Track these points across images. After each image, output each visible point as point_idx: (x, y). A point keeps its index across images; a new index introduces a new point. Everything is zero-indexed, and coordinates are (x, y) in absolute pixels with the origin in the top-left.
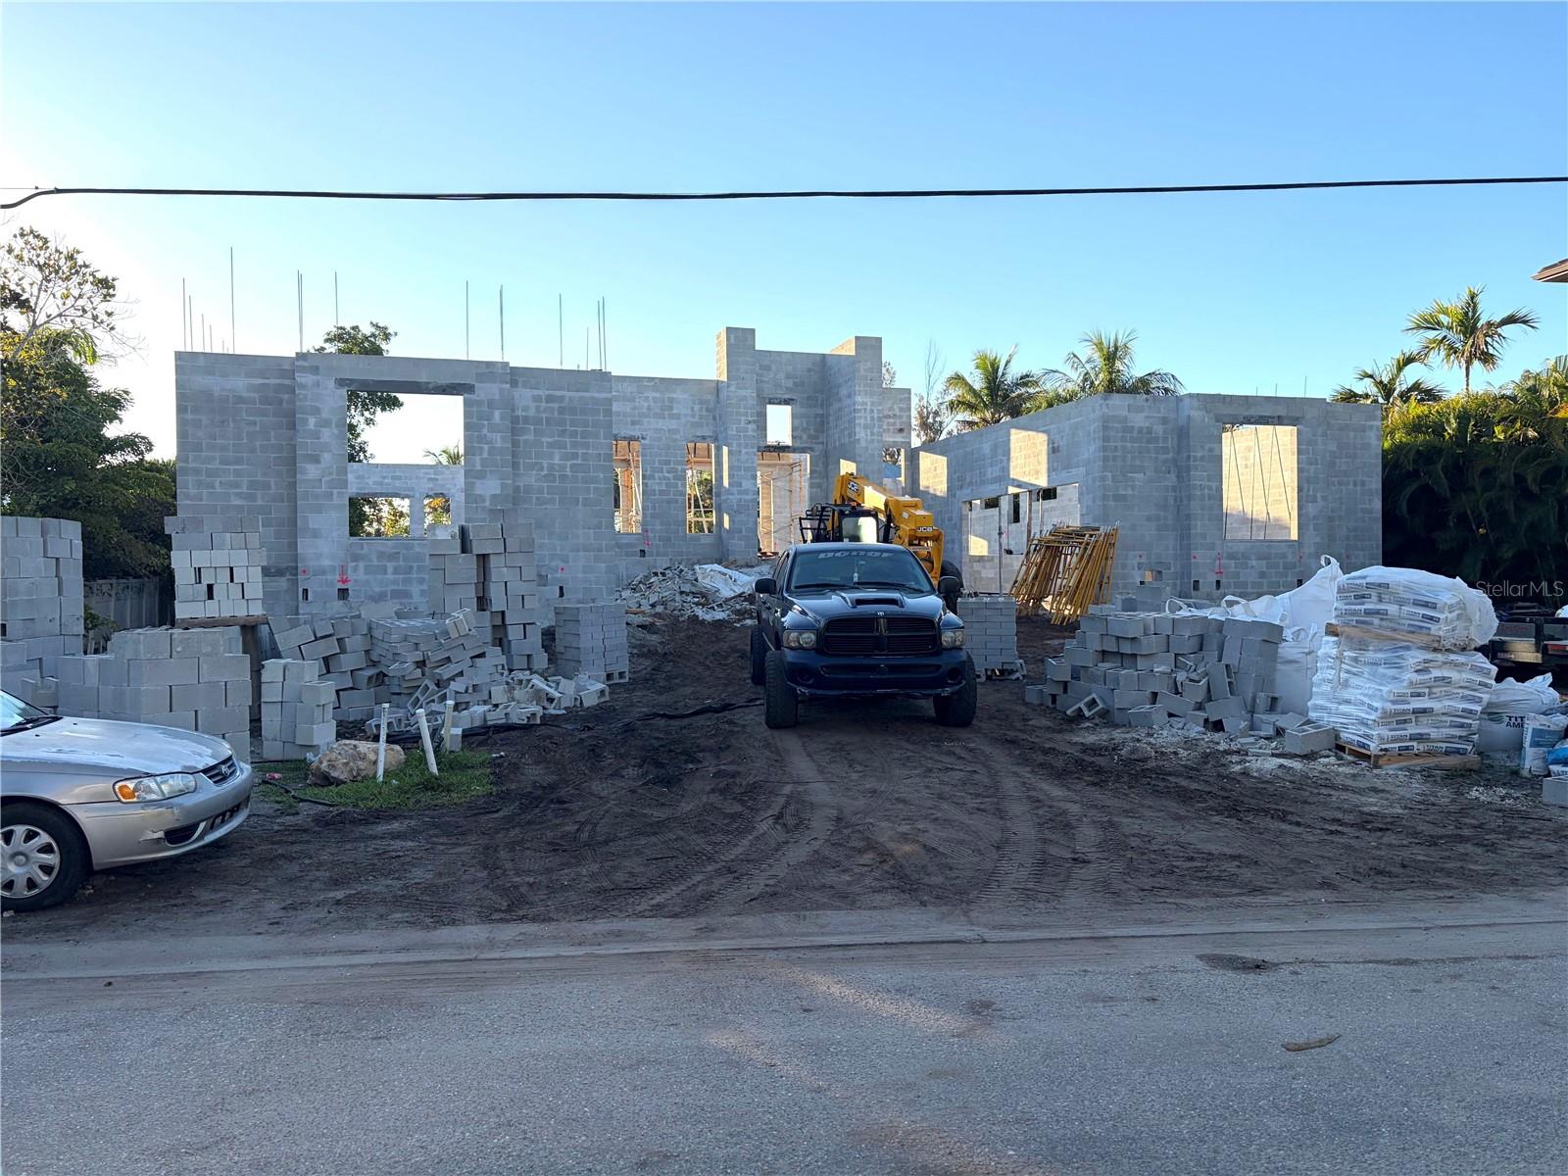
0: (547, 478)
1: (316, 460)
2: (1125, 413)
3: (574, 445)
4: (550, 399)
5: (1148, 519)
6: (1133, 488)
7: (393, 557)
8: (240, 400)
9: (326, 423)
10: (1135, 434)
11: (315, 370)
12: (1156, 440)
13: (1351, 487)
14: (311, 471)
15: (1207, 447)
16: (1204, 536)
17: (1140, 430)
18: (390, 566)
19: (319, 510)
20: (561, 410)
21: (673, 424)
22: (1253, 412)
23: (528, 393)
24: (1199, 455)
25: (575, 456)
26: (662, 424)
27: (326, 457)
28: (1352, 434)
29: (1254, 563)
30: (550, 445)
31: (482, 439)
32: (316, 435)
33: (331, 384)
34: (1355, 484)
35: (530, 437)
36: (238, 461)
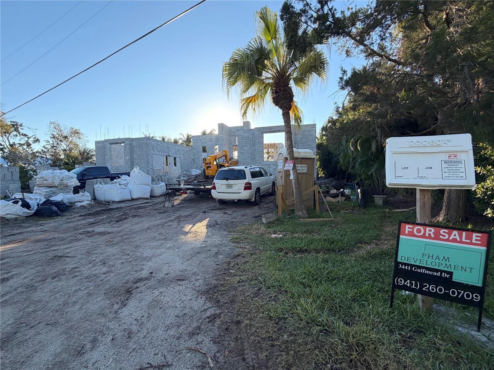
0: (138, 156)
1: (107, 155)
2: (242, 134)
3: (141, 150)
4: (138, 142)
5: (248, 157)
6: (245, 150)
7: (116, 169)
8: (101, 147)
9: (107, 150)
10: (245, 138)
11: (106, 142)
12: (250, 139)
13: (306, 146)
14: (107, 157)
15: (259, 139)
16: (258, 161)
17: (246, 137)
18: (116, 171)
19: (107, 163)
20: (139, 144)
21: (212, 143)
22: (272, 130)
23: (135, 142)
24: (257, 142)
25: (141, 152)
26: (210, 143)
27: (108, 155)
28: (307, 132)
29: (272, 166)
30: (138, 150)
31: (126, 150)
32: (107, 152)
33: (108, 144)
34: (308, 145)
35: (135, 149)
36: (102, 156)
